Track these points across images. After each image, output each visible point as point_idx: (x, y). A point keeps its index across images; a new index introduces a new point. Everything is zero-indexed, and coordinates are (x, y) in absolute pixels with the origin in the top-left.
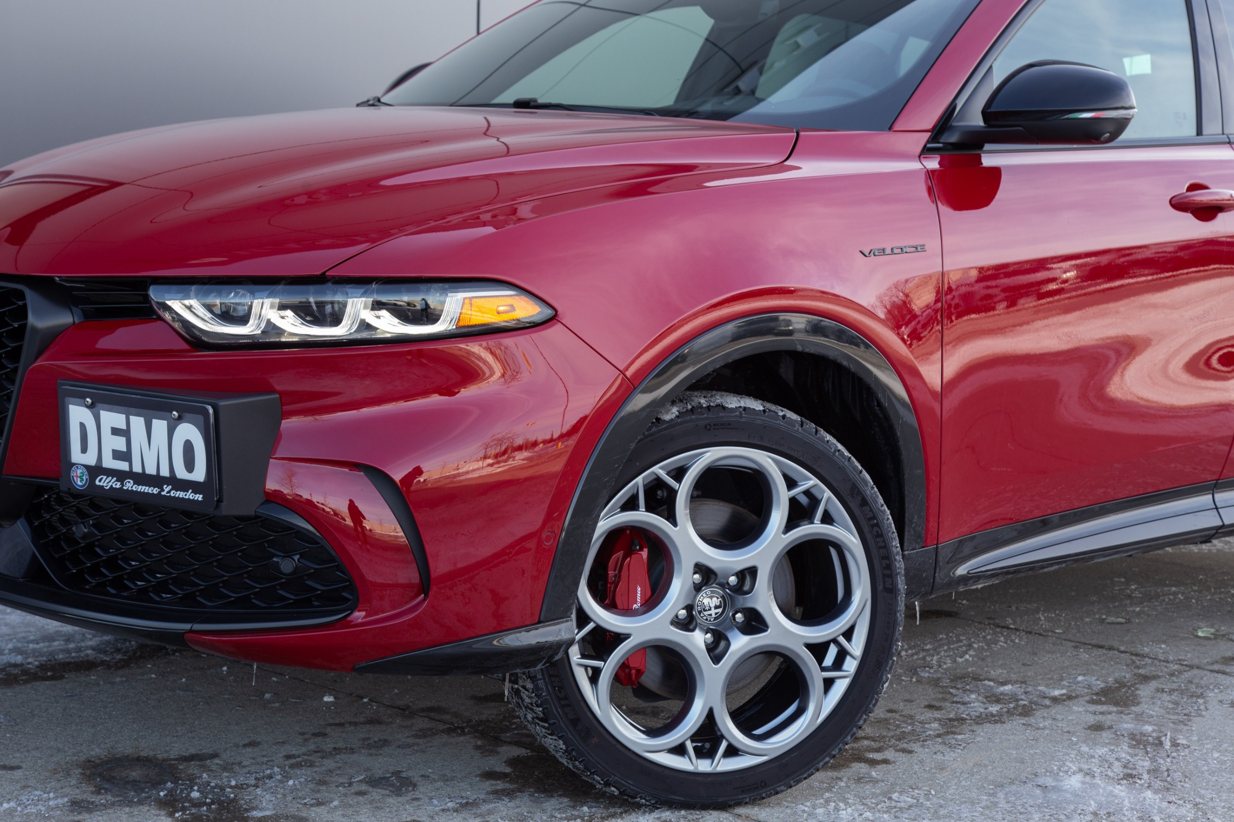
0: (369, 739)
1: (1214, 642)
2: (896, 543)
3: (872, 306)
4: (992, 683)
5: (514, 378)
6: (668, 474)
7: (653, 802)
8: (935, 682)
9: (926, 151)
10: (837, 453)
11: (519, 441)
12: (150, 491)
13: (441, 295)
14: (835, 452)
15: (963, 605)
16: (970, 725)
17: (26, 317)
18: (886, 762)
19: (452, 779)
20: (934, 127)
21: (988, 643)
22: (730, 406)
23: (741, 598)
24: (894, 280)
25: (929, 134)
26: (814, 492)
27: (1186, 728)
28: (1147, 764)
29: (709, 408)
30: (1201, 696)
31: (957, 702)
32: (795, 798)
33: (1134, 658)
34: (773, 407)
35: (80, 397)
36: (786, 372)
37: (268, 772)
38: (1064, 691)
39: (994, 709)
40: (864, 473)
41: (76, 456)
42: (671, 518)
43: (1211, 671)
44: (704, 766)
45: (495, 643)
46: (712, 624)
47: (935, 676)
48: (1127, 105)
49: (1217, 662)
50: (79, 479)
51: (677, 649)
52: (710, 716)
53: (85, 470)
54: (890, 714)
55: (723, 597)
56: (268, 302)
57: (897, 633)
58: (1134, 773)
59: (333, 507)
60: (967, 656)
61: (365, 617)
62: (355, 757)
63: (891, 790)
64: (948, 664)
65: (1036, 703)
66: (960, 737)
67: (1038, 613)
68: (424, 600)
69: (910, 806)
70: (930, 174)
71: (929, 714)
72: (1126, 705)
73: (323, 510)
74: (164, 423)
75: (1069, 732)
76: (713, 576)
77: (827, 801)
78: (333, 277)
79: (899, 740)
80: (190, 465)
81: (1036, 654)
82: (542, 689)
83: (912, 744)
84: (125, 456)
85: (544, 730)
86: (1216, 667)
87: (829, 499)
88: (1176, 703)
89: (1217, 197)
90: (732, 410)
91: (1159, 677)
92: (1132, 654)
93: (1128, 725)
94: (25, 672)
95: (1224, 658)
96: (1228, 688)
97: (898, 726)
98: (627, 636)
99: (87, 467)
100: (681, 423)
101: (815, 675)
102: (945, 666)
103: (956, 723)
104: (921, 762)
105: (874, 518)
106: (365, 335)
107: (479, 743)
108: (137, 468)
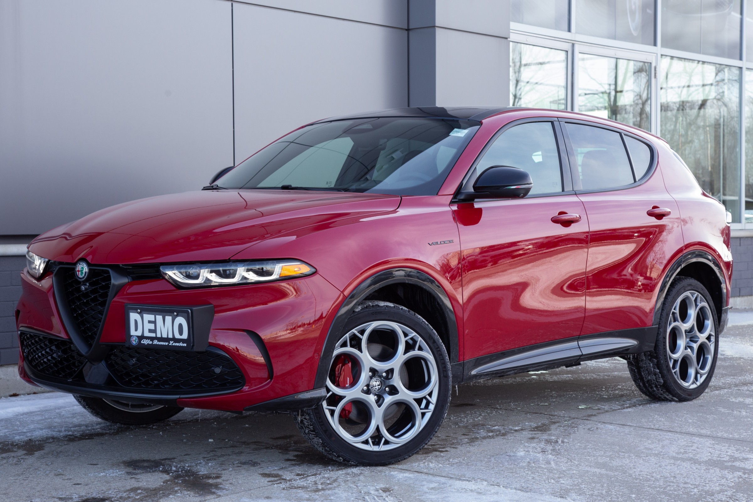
0: (234, 451)
1: (585, 410)
2: (447, 358)
3: (435, 265)
4: (490, 426)
5: (299, 296)
6: (358, 332)
7: (357, 463)
8: (466, 427)
9: (452, 203)
10: (423, 323)
11: (300, 324)
12: (164, 344)
13: (273, 265)
14: (422, 322)
15: (478, 401)
16: (481, 439)
17: (110, 280)
18: (447, 451)
19: (274, 462)
20: (454, 193)
21: (488, 414)
22: (381, 305)
23: (388, 381)
24: (443, 254)
25: (453, 196)
26: (415, 338)
27: (568, 437)
28: (551, 448)
29: (373, 306)
30: (577, 427)
31: (475, 433)
32: (412, 462)
33: (550, 416)
34: (398, 305)
35: (135, 310)
36: (401, 293)
37: (199, 462)
38: (520, 428)
39: (491, 434)
40: (434, 330)
41: (133, 332)
42: (360, 350)
43: (582, 419)
44: (376, 448)
45: (296, 397)
46: (377, 392)
47: (466, 425)
48: (529, 183)
49: (585, 416)
50: (134, 342)
51: (364, 402)
52: (378, 429)
53: (137, 338)
54: (448, 438)
55: (381, 382)
56: (207, 270)
57: (449, 394)
58: (545, 450)
59: (233, 347)
60: (479, 418)
61: (249, 388)
62: (231, 457)
63: (450, 458)
64: (471, 421)
65: (508, 432)
66: (476, 443)
67: (510, 403)
68: (271, 381)
69: (457, 463)
70: (454, 212)
71: (464, 437)
72: (545, 431)
73: (229, 348)
74: (170, 318)
75: (521, 440)
76: (376, 373)
77: (424, 463)
78: (233, 260)
79: (452, 445)
80: (181, 333)
81: (509, 417)
82: (312, 419)
83: (457, 446)
84: (154, 331)
85: (313, 436)
86: (584, 418)
87: (421, 341)
88: (566, 430)
89: (572, 217)
90: (382, 307)
91: (560, 422)
92: (550, 415)
93: (545, 437)
94: (76, 437)
95: (588, 415)
96: (588, 424)
97: (451, 441)
98: (344, 397)
99: (138, 336)
100: (363, 312)
101: (418, 411)
102: (470, 422)
103: (474, 439)
104: (461, 450)
105: (438, 348)
106: (244, 281)
107: (280, 451)
108: (159, 335)
